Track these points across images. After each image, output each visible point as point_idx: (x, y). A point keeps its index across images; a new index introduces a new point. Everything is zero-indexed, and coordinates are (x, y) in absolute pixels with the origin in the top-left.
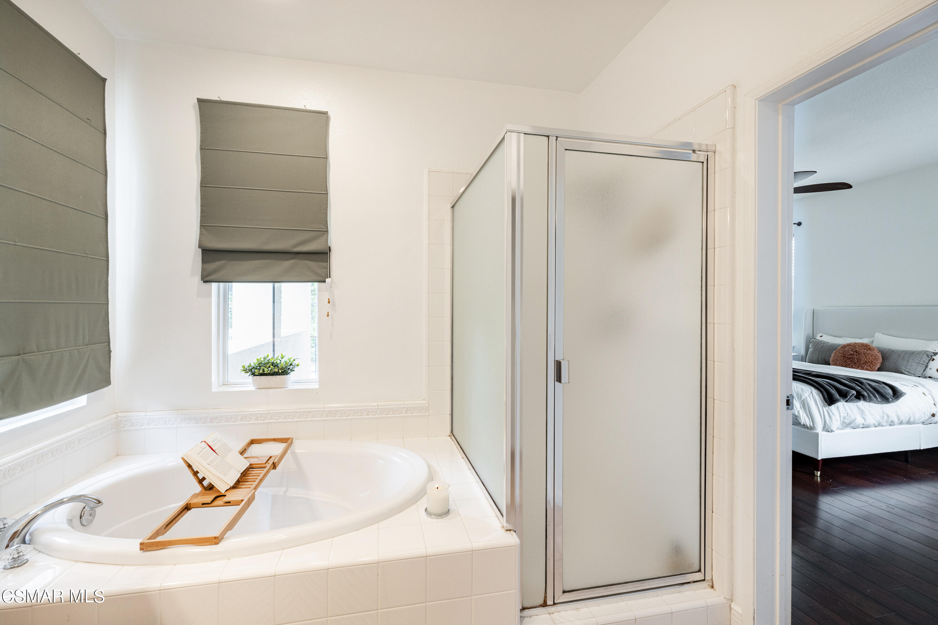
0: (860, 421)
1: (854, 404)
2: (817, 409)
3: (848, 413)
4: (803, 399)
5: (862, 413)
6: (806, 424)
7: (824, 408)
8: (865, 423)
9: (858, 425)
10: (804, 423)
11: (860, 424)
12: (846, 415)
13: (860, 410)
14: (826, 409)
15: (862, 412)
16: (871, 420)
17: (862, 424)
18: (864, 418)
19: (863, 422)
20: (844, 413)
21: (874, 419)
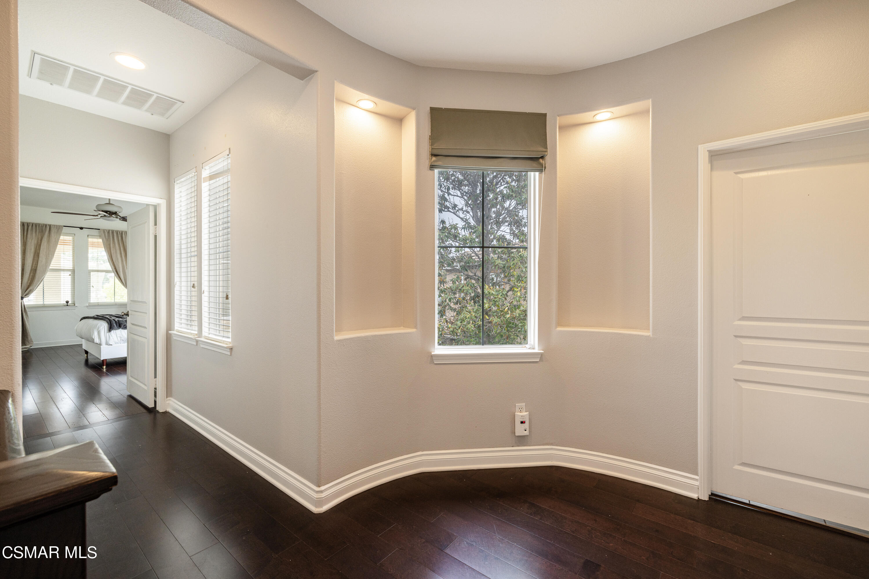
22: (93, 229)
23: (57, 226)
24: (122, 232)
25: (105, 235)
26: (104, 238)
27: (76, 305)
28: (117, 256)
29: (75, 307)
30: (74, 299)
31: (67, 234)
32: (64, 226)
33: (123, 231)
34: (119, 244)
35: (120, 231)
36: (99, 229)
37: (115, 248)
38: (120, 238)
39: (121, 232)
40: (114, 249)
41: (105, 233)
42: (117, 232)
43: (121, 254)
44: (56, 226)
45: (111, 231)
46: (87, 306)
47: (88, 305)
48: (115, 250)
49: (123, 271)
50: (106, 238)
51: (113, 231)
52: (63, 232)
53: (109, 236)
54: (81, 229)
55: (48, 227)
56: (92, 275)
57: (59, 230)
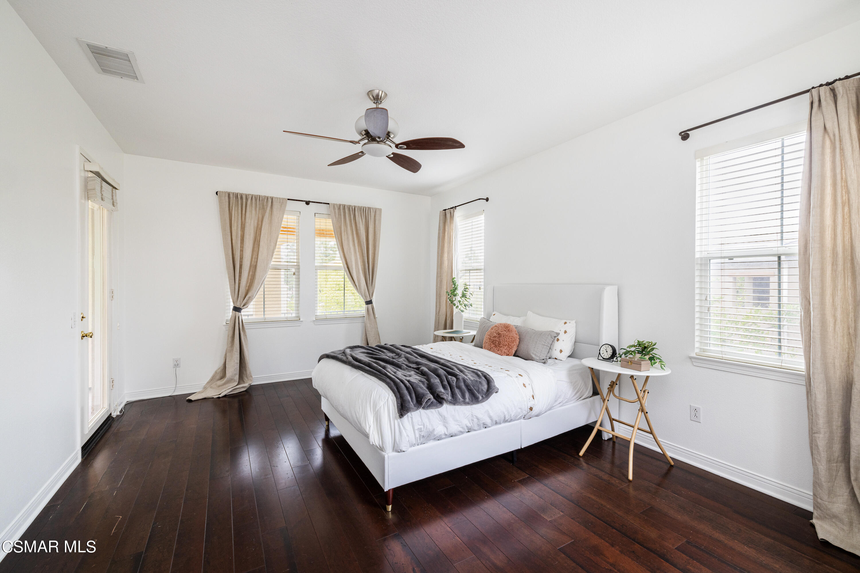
0: (440, 430)
1: (435, 410)
2: (389, 421)
3: (424, 424)
4: (377, 409)
5: (444, 421)
6: (375, 444)
7: (396, 421)
8: (447, 433)
9: (440, 436)
10: (373, 443)
11: (440, 435)
12: (422, 427)
13: (442, 417)
14: (398, 421)
15: (444, 419)
16: (454, 428)
17: (444, 434)
18: (446, 427)
19: (445, 432)
20: (420, 424)
21: (459, 425)
22: (321, 203)
23: (280, 198)
25: (335, 213)
26: (334, 217)
27: (301, 320)
28: (349, 244)
29: (300, 323)
30: (298, 313)
31: (293, 212)
32: (288, 199)
33: (356, 206)
34: (351, 226)
35: (352, 206)
36: (329, 204)
37: (347, 234)
38: (352, 216)
39: (353, 208)
40: (345, 233)
41: (335, 209)
42: (349, 207)
43: (354, 241)
44: (279, 200)
45: (342, 206)
47: (314, 319)
48: (347, 235)
49: (356, 268)
50: (336, 218)
51: (344, 206)
52: (288, 208)
53: (340, 214)
54: (308, 203)
55: (270, 200)
56: (319, 273)
57: (283, 205)
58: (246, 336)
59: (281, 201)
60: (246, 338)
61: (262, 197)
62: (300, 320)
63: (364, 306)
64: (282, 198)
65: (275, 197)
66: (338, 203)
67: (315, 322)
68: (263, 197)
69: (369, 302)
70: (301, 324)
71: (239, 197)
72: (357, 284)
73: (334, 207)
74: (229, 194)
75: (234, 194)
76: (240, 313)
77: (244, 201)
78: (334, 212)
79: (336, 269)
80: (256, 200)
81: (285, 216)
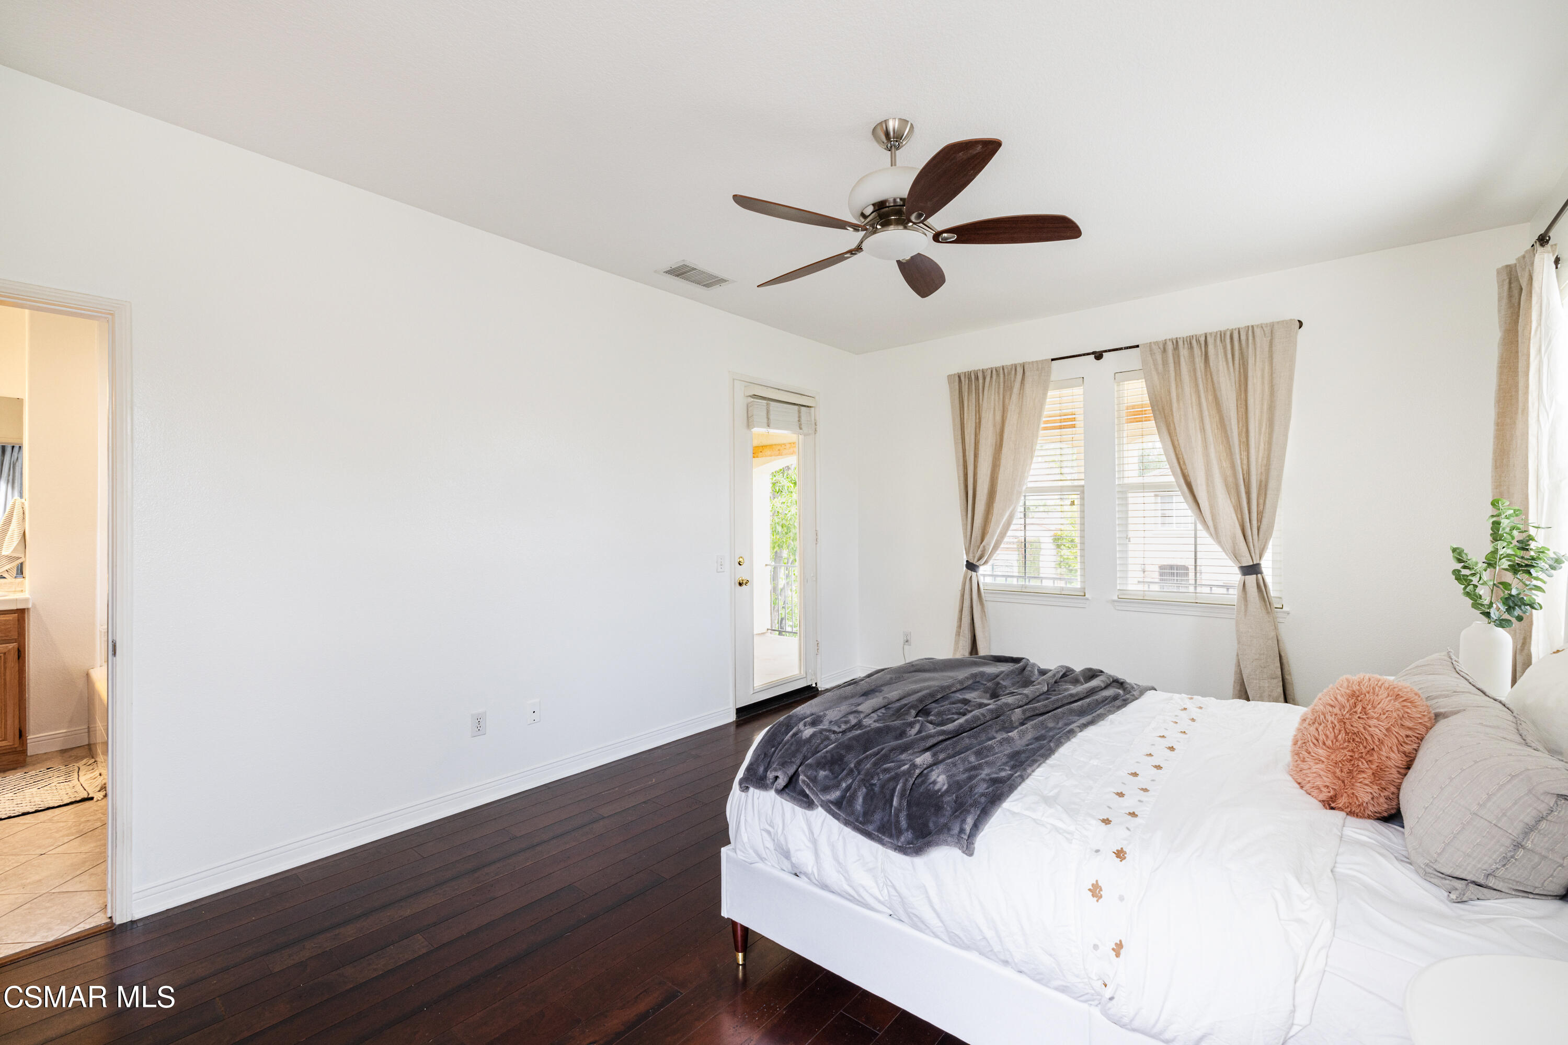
22: (1121, 349)
23: (1037, 362)
24: (1206, 337)
25: (1155, 361)
26: (1152, 373)
27: (1088, 596)
28: (1189, 429)
29: (1085, 601)
30: (1085, 582)
31: (1067, 381)
32: (1053, 360)
34: (1196, 381)
35: (1200, 336)
36: (1138, 346)
37: (1184, 404)
38: (1200, 358)
39: (1202, 339)
40: (1181, 404)
41: (1154, 354)
42: (1189, 342)
44: (1035, 365)
46: (1114, 601)
47: (1116, 598)
49: (1207, 485)
50: (1158, 373)
51: (1176, 343)
52: (1054, 377)
53: (1165, 363)
54: (1099, 356)
55: (1020, 371)
56: (1131, 500)
57: (1043, 374)
58: (984, 612)
59: (1040, 367)
60: (985, 616)
61: (1007, 368)
62: (1085, 596)
63: (1236, 577)
64: (1040, 361)
65: (1029, 362)
66: (1161, 338)
67: (1116, 604)
68: (1010, 367)
69: (1252, 570)
70: (1086, 603)
71: (973, 377)
72: (1210, 523)
73: (1151, 350)
74: (959, 377)
75: (967, 374)
76: (974, 574)
77: (981, 381)
78: (1153, 360)
79: (1159, 489)
80: (998, 375)
81: (1050, 393)
